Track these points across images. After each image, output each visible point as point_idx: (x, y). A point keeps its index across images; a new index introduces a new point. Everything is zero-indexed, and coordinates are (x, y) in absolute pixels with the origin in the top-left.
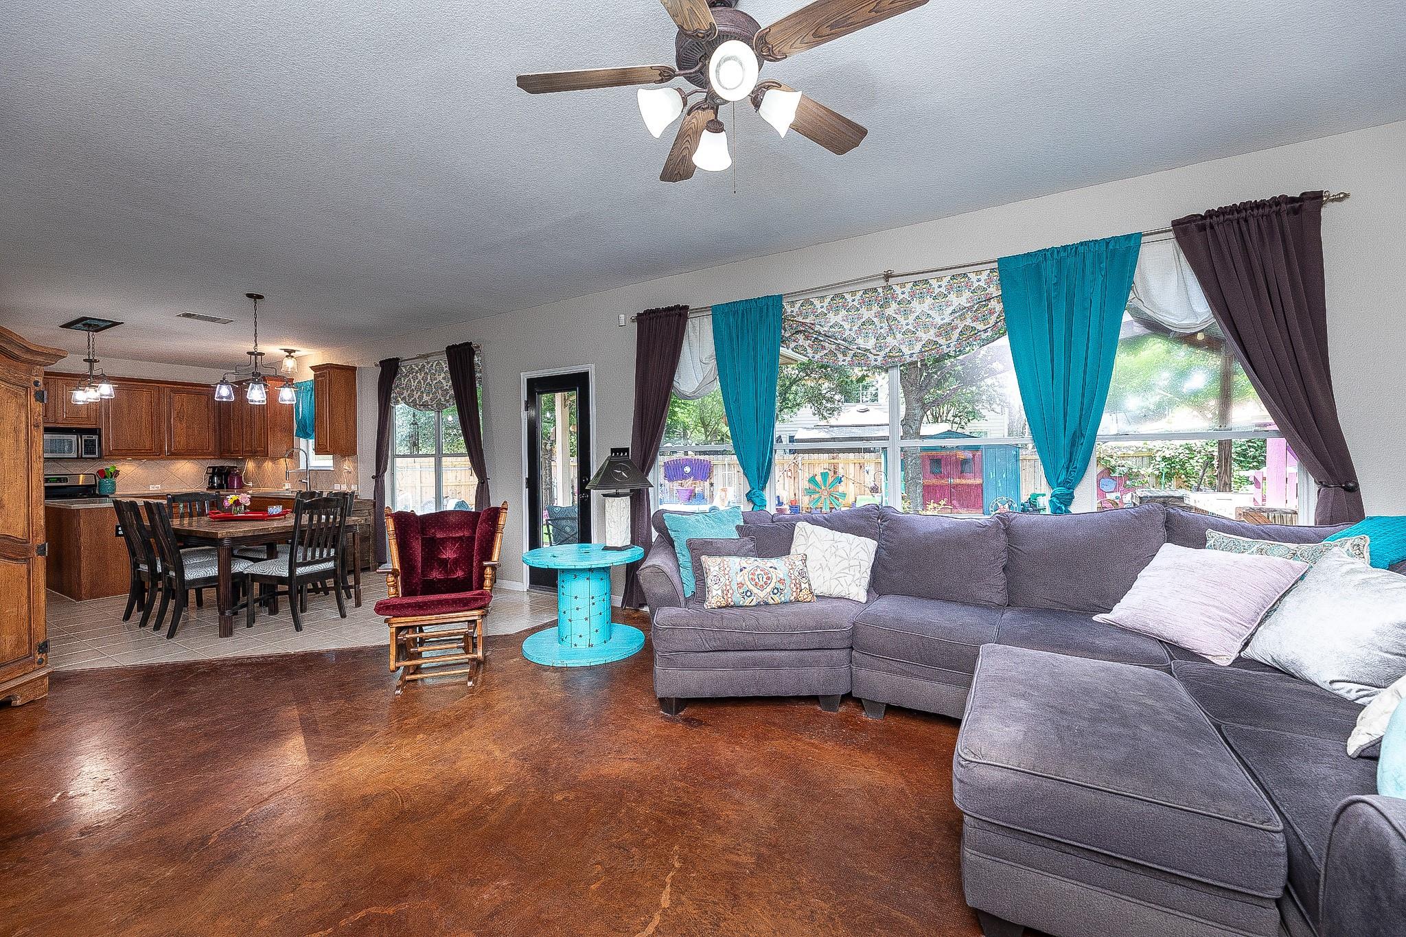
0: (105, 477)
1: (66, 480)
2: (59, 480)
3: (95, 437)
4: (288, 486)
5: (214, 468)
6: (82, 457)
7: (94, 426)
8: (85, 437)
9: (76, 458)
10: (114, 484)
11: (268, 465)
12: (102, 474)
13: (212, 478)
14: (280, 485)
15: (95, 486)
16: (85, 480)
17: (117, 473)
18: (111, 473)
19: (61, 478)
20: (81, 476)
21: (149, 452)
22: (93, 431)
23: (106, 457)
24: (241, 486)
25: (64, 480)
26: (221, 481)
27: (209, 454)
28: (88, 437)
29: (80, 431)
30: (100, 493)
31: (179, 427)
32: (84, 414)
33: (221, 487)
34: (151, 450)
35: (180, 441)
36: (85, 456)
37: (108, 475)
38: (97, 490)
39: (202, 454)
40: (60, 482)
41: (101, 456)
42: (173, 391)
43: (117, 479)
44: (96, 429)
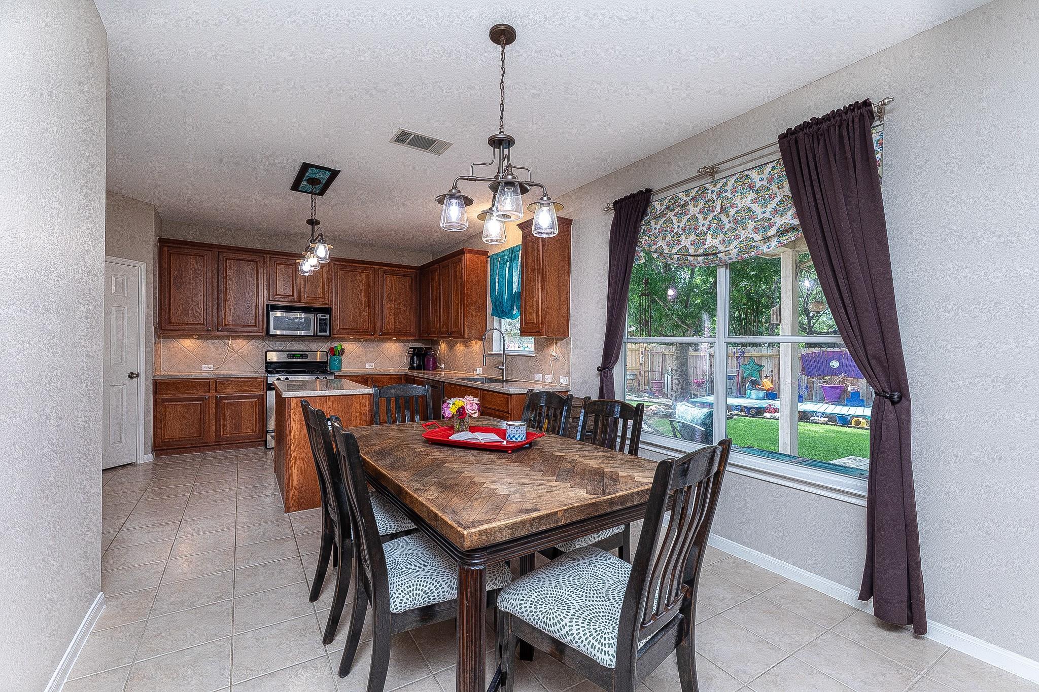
0: (334, 355)
1: (306, 356)
2: (302, 356)
3: (327, 316)
4: (479, 371)
5: (414, 348)
6: (317, 336)
7: (327, 306)
8: (319, 316)
9: (313, 336)
10: (341, 360)
11: (460, 347)
12: (332, 350)
13: (412, 359)
14: (471, 369)
15: (326, 362)
16: (321, 356)
17: (342, 352)
18: (339, 351)
19: (303, 354)
20: (319, 353)
21: (366, 332)
22: (327, 311)
23: (335, 336)
24: (435, 368)
25: (305, 356)
26: (420, 362)
27: (411, 335)
28: (322, 316)
29: (316, 311)
30: (330, 370)
31: (389, 308)
32: (319, 294)
33: (419, 368)
34: (368, 329)
35: (390, 321)
36: (319, 334)
37: (336, 353)
38: (328, 367)
39: (406, 335)
40: (303, 358)
41: (330, 336)
42: (386, 273)
43: (343, 357)
44: (327, 308)
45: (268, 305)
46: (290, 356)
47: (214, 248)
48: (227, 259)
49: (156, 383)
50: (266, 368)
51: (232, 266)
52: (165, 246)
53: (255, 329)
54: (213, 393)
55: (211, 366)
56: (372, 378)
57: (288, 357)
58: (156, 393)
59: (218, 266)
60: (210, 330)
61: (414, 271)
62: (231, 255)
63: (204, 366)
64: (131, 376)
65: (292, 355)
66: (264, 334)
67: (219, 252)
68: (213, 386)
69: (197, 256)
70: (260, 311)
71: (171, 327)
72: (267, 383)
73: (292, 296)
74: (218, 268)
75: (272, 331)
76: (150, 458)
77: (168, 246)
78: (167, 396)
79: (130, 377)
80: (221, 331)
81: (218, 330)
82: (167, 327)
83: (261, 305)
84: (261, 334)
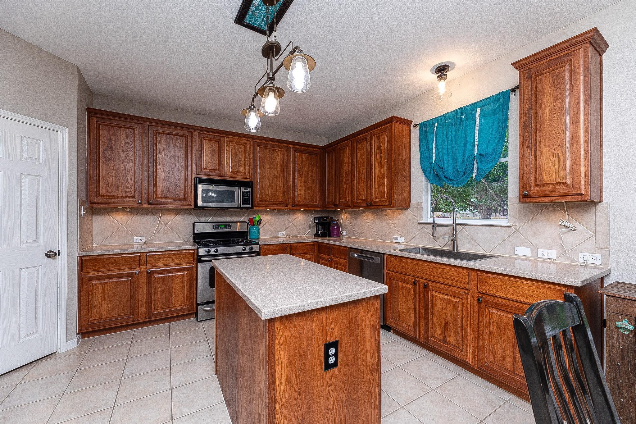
0: (253, 225)
2: (226, 227)
3: (249, 189)
4: (401, 239)
5: (319, 218)
6: (241, 207)
7: (248, 180)
8: (243, 189)
9: (238, 208)
10: (259, 229)
12: (251, 222)
13: (317, 227)
15: (246, 232)
16: (242, 226)
17: (259, 222)
18: (257, 221)
19: (227, 225)
20: (239, 223)
21: (281, 204)
22: (248, 184)
23: (255, 208)
24: (338, 235)
25: (229, 227)
26: (324, 230)
27: (317, 206)
28: (244, 189)
29: (240, 184)
30: (250, 239)
31: (300, 183)
32: (242, 169)
33: (324, 235)
34: (283, 201)
35: (300, 194)
36: (242, 206)
37: (256, 223)
38: (248, 236)
39: (313, 206)
40: (226, 229)
41: (252, 207)
42: (296, 150)
43: (261, 226)
44: (249, 182)
45: (196, 179)
46: (216, 227)
47: (144, 121)
48: (157, 133)
49: (82, 260)
50: (194, 238)
51: (161, 141)
52: (95, 117)
53: (184, 202)
54: (143, 267)
55: (143, 238)
56: (291, 246)
57: (214, 227)
58: (82, 271)
59: (148, 139)
60: (141, 203)
61: (318, 150)
62: (160, 129)
63: (136, 238)
64: (50, 255)
65: (217, 226)
66: (193, 207)
67: (149, 125)
68: (143, 260)
69: (127, 128)
70: (189, 184)
71: (100, 200)
72: (198, 256)
73: (218, 170)
74: (148, 142)
75: (200, 204)
76: (74, 343)
77: (97, 117)
78: (93, 274)
79: (48, 256)
80: (151, 204)
81: (149, 204)
82: (97, 200)
83: (189, 178)
84: (190, 207)
